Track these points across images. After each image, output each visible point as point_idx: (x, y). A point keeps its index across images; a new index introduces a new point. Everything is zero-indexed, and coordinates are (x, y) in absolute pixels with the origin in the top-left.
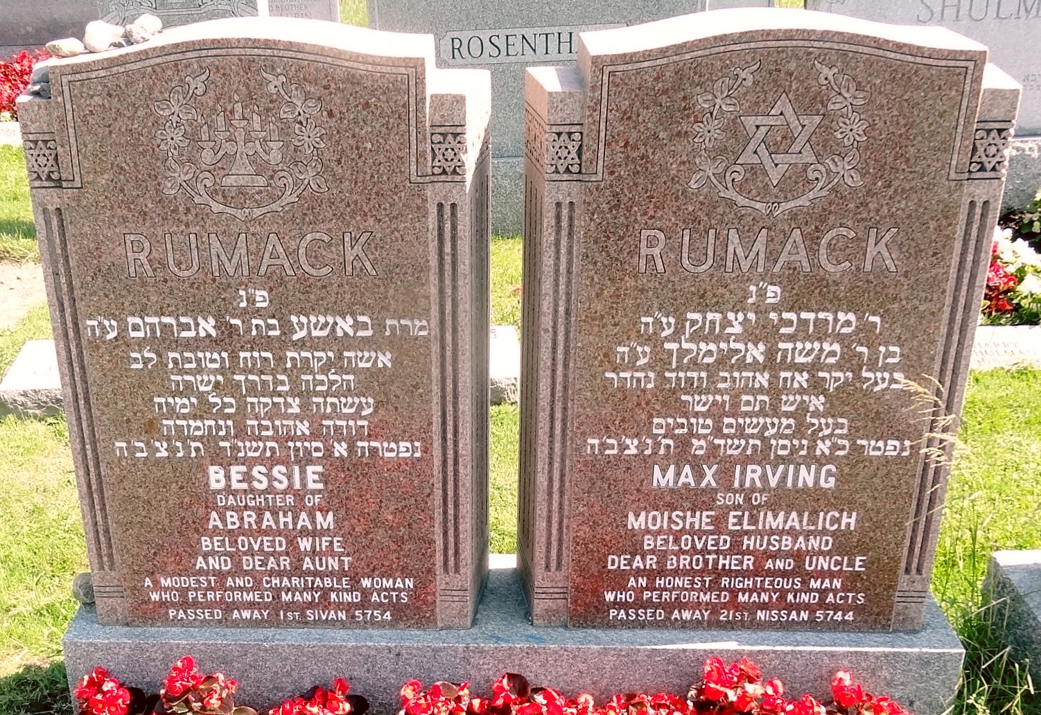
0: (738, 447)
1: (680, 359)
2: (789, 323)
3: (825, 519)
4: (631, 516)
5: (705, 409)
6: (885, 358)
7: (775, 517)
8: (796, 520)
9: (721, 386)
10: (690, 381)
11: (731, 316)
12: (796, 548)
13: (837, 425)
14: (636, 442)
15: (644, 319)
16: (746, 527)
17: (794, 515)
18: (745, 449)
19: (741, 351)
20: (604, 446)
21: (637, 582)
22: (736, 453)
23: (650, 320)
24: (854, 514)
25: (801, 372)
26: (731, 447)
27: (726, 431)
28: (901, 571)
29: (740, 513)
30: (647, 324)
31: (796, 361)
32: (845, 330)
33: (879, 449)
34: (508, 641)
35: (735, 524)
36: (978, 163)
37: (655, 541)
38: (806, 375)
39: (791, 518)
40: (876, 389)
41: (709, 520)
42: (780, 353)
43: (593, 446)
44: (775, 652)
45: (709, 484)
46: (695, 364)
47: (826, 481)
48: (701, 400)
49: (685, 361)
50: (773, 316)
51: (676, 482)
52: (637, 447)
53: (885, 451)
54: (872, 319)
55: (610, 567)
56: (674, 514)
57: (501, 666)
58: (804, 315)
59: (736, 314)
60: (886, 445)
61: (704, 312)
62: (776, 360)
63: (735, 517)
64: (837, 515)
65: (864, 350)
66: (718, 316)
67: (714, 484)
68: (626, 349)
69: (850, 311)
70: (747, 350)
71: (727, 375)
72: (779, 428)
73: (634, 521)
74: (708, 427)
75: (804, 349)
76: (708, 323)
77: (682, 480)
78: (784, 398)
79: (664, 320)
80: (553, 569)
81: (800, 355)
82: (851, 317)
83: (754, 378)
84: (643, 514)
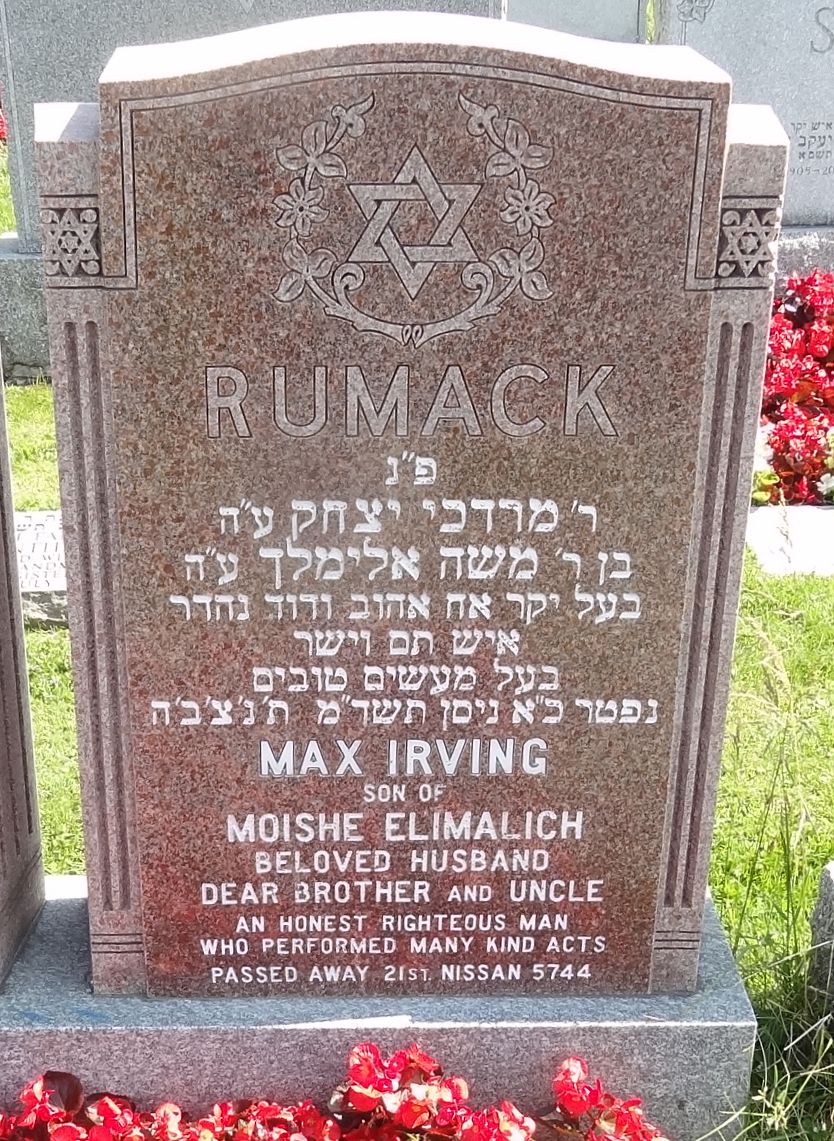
0: (390, 712)
1: (287, 574)
2: (455, 517)
3: (535, 823)
4: (232, 823)
5: (333, 652)
6: (609, 571)
7: (458, 820)
8: (490, 824)
9: (355, 616)
10: (304, 608)
11: (361, 505)
12: (493, 869)
13: (542, 677)
14: (228, 705)
15: (223, 511)
16: (413, 837)
17: (486, 817)
18: (401, 715)
19: (382, 561)
20: (176, 711)
21: (250, 924)
22: (388, 721)
23: (234, 512)
24: (580, 815)
25: (479, 594)
26: (379, 711)
27: (369, 687)
28: (659, 902)
29: (402, 815)
30: (229, 519)
31: (471, 576)
32: (542, 528)
33: (610, 712)
34: (48, 1022)
35: (395, 833)
36: (730, 263)
37: (273, 860)
38: (487, 599)
39: (482, 822)
40: (598, 620)
41: (355, 827)
42: (443, 564)
43: (160, 713)
44: (465, 1031)
45: (349, 770)
46: (311, 583)
47: (532, 763)
48: (325, 639)
49: (296, 577)
50: (428, 504)
51: (298, 768)
52: (231, 713)
53: (619, 716)
54: (584, 509)
55: (205, 902)
56: (299, 818)
57: (38, 1061)
58: (476, 504)
59: (370, 502)
60: (620, 706)
61: (318, 501)
62: (438, 574)
63: (394, 821)
64: (553, 816)
65: (575, 558)
66: (341, 506)
67: (357, 771)
68: (200, 559)
69: (548, 497)
70: (391, 560)
71: (362, 598)
72: (452, 682)
73: (237, 829)
74: (340, 681)
75: (481, 557)
76: (325, 516)
77: (307, 764)
78: (456, 634)
79: (256, 512)
80: (116, 906)
81: (475, 566)
82: (551, 506)
83: (407, 603)
84: (250, 818)
